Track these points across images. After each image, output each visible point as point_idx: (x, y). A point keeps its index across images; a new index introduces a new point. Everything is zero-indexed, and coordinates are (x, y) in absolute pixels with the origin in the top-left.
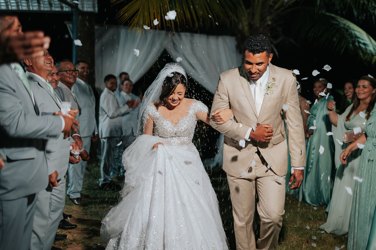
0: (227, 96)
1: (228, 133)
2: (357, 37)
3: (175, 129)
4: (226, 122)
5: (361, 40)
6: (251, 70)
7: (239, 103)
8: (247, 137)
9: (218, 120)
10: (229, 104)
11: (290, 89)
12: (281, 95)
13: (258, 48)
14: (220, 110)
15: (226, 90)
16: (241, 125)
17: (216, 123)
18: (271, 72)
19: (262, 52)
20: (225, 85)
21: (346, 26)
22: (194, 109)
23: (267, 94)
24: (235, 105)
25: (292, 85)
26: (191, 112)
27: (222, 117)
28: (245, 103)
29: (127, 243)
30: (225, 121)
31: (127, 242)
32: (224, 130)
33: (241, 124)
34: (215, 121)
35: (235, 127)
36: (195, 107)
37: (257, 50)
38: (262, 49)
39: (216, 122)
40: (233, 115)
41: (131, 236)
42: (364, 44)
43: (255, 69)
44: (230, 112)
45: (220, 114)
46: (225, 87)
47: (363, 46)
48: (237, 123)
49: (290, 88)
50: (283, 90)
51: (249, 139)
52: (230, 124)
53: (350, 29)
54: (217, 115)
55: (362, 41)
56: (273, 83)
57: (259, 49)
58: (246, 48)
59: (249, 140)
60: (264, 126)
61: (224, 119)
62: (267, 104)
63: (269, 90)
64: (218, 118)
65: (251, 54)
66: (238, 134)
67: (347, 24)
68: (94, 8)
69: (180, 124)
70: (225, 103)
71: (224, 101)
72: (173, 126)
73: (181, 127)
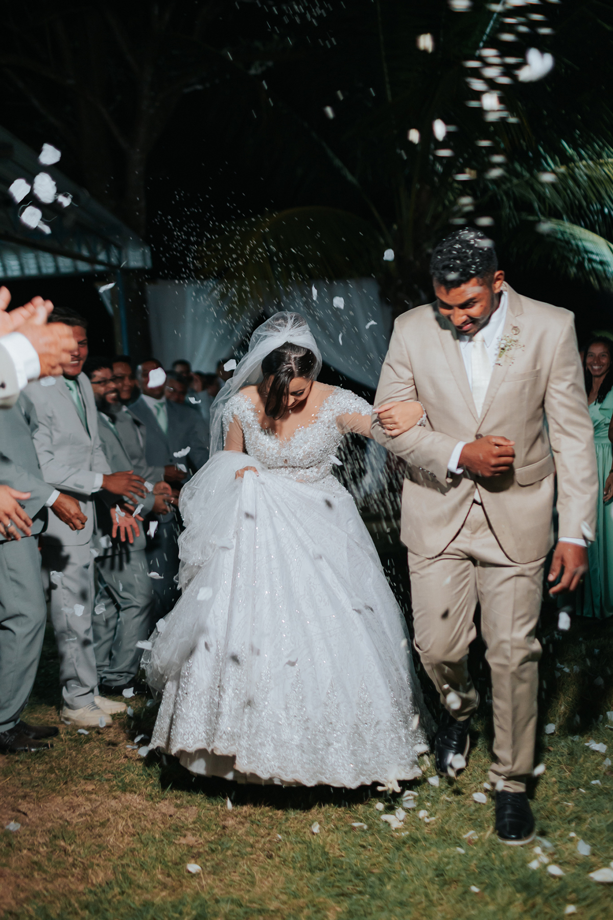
0: (408, 368)
1: (411, 455)
2: (587, 252)
3: (285, 452)
4: (405, 431)
5: (594, 257)
8: (453, 465)
9: (390, 426)
10: (414, 386)
11: (557, 352)
12: (535, 366)
14: (393, 403)
15: (406, 356)
17: (384, 434)
20: (403, 344)
22: (331, 410)
23: (499, 365)
24: (428, 390)
25: (561, 342)
26: (325, 416)
27: (396, 419)
28: (449, 388)
30: (405, 427)
31: (187, 680)
32: (402, 449)
35: (427, 441)
39: (384, 431)
40: (425, 414)
42: (602, 263)
44: (416, 406)
45: (392, 412)
46: (404, 348)
47: (599, 267)
48: (433, 432)
49: (558, 348)
51: (458, 467)
53: (575, 238)
54: (385, 414)
55: (598, 258)
56: (515, 338)
59: (460, 471)
60: (494, 440)
61: (401, 424)
62: (499, 389)
63: (504, 356)
64: (389, 420)
66: (432, 457)
67: (570, 231)
68: (144, 260)
69: (295, 441)
70: (404, 386)
71: (402, 381)
72: (280, 444)
73: (296, 447)
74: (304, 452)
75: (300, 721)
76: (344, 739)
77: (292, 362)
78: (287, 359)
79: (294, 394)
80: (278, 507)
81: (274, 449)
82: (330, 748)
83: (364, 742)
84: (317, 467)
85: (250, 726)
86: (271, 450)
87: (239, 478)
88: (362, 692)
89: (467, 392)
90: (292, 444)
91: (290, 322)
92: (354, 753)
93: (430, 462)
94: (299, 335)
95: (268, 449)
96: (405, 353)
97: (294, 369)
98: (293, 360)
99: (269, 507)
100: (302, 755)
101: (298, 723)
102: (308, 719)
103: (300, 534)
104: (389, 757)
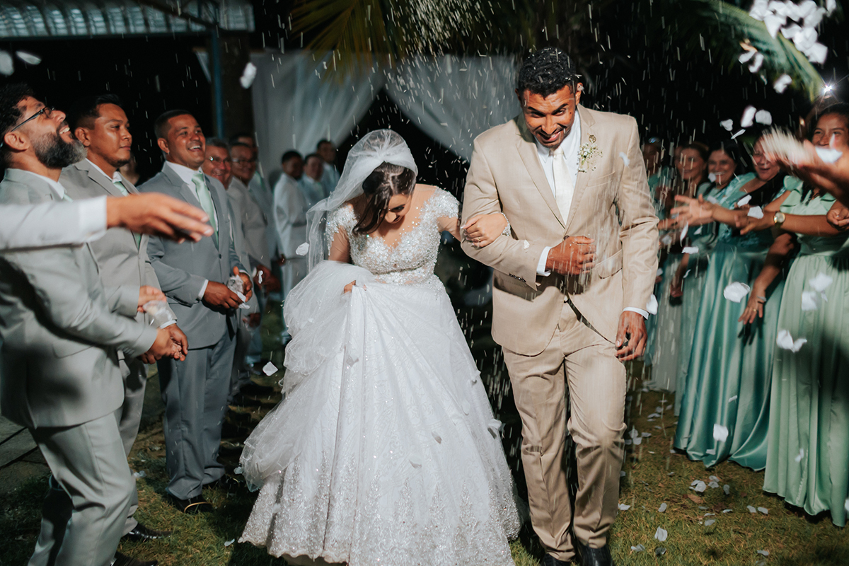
0: (492, 184)
1: (501, 263)
2: (752, 39)
3: (394, 258)
4: (493, 242)
5: (760, 46)
6: (543, 127)
7: (519, 196)
8: (541, 269)
9: (477, 238)
10: (498, 201)
12: (611, 171)
13: (550, 82)
14: (479, 217)
15: (490, 172)
16: (526, 244)
17: (473, 246)
18: (584, 123)
19: (560, 88)
20: (486, 162)
21: (731, 20)
22: (433, 211)
23: (583, 171)
25: (630, 146)
26: (427, 217)
27: (483, 232)
28: (532, 195)
29: (293, 490)
30: (492, 238)
31: (295, 487)
32: (493, 258)
33: (526, 242)
34: (471, 242)
35: (515, 249)
36: (434, 208)
37: (550, 86)
38: (560, 82)
39: (473, 244)
40: (509, 225)
41: (301, 476)
42: (768, 52)
43: (550, 124)
44: (500, 217)
45: (478, 226)
46: (487, 166)
48: (519, 241)
50: (613, 160)
51: (546, 271)
52: (504, 243)
53: (740, 24)
54: (472, 229)
55: (764, 48)
57: (553, 83)
58: (524, 86)
59: (548, 274)
60: (577, 240)
61: (488, 235)
62: (583, 193)
63: (586, 163)
64: (476, 233)
65: (538, 97)
66: (522, 263)
67: (733, 15)
68: (247, 22)
69: (403, 246)
70: (488, 200)
71: (487, 196)
72: (389, 250)
73: (405, 252)
74: (413, 255)
75: (408, 526)
76: (449, 541)
77: (390, 181)
78: (385, 179)
79: (393, 210)
80: (386, 319)
81: (383, 255)
82: (436, 550)
83: (466, 543)
84: (424, 268)
85: (362, 534)
86: (381, 257)
87: (347, 293)
88: (464, 496)
89: (551, 201)
90: (400, 249)
91: (387, 141)
92: (457, 554)
93: (520, 268)
94: (396, 153)
95: (378, 257)
96: (488, 169)
97: (392, 188)
98: (391, 179)
99: (377, 320)
100: (411, 559)
101: (407, 529)
102: (416, 525)
103: (407, 345)
104: (487, 555)
